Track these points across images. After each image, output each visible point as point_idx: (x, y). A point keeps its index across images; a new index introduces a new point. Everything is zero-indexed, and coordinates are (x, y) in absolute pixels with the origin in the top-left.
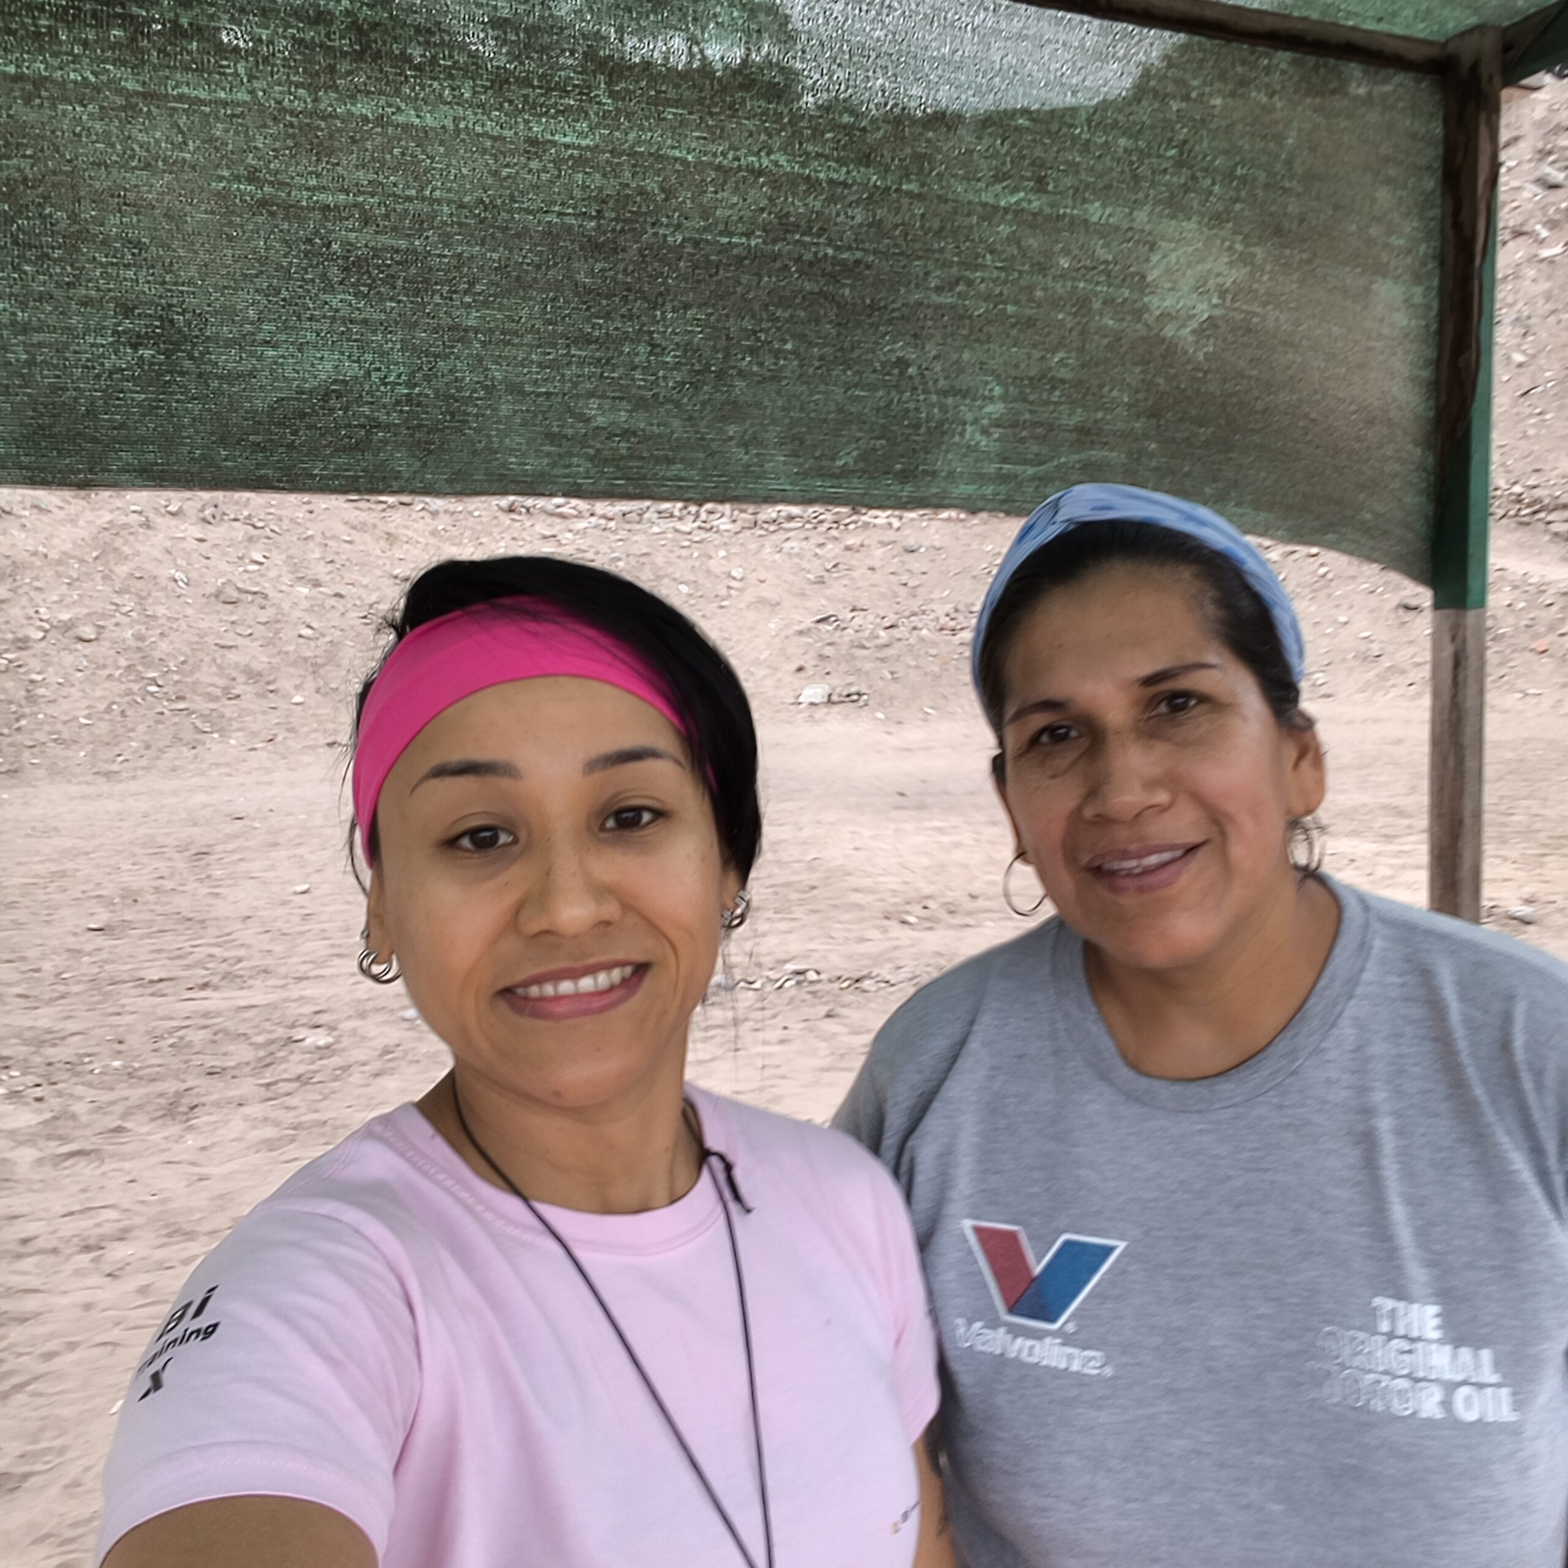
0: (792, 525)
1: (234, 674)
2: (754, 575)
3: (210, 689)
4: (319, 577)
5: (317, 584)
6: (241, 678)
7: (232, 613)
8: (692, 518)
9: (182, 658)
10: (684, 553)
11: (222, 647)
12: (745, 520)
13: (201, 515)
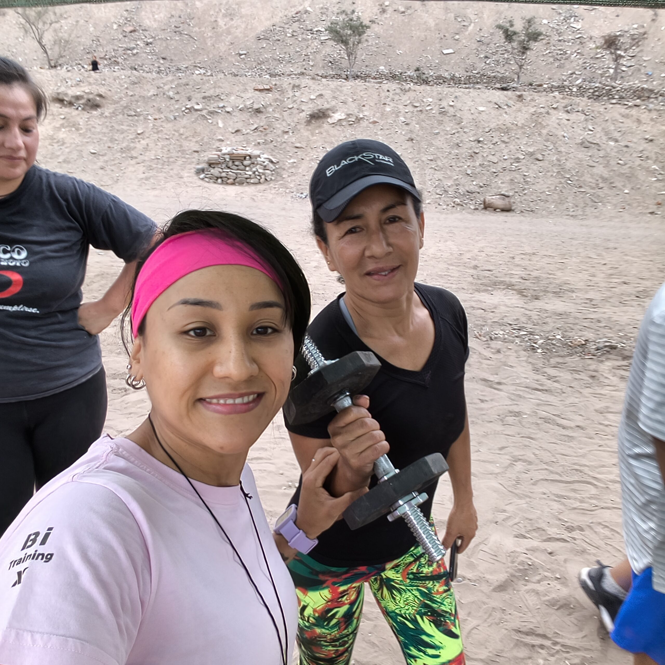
1: (597, 178)
3: (590, 184)
4: (617, 138)
5: (616, 141)
6: (600, 181)
7: (588, 152)
9: (577, 170)
11: (590, 166)
13: (566, 109)
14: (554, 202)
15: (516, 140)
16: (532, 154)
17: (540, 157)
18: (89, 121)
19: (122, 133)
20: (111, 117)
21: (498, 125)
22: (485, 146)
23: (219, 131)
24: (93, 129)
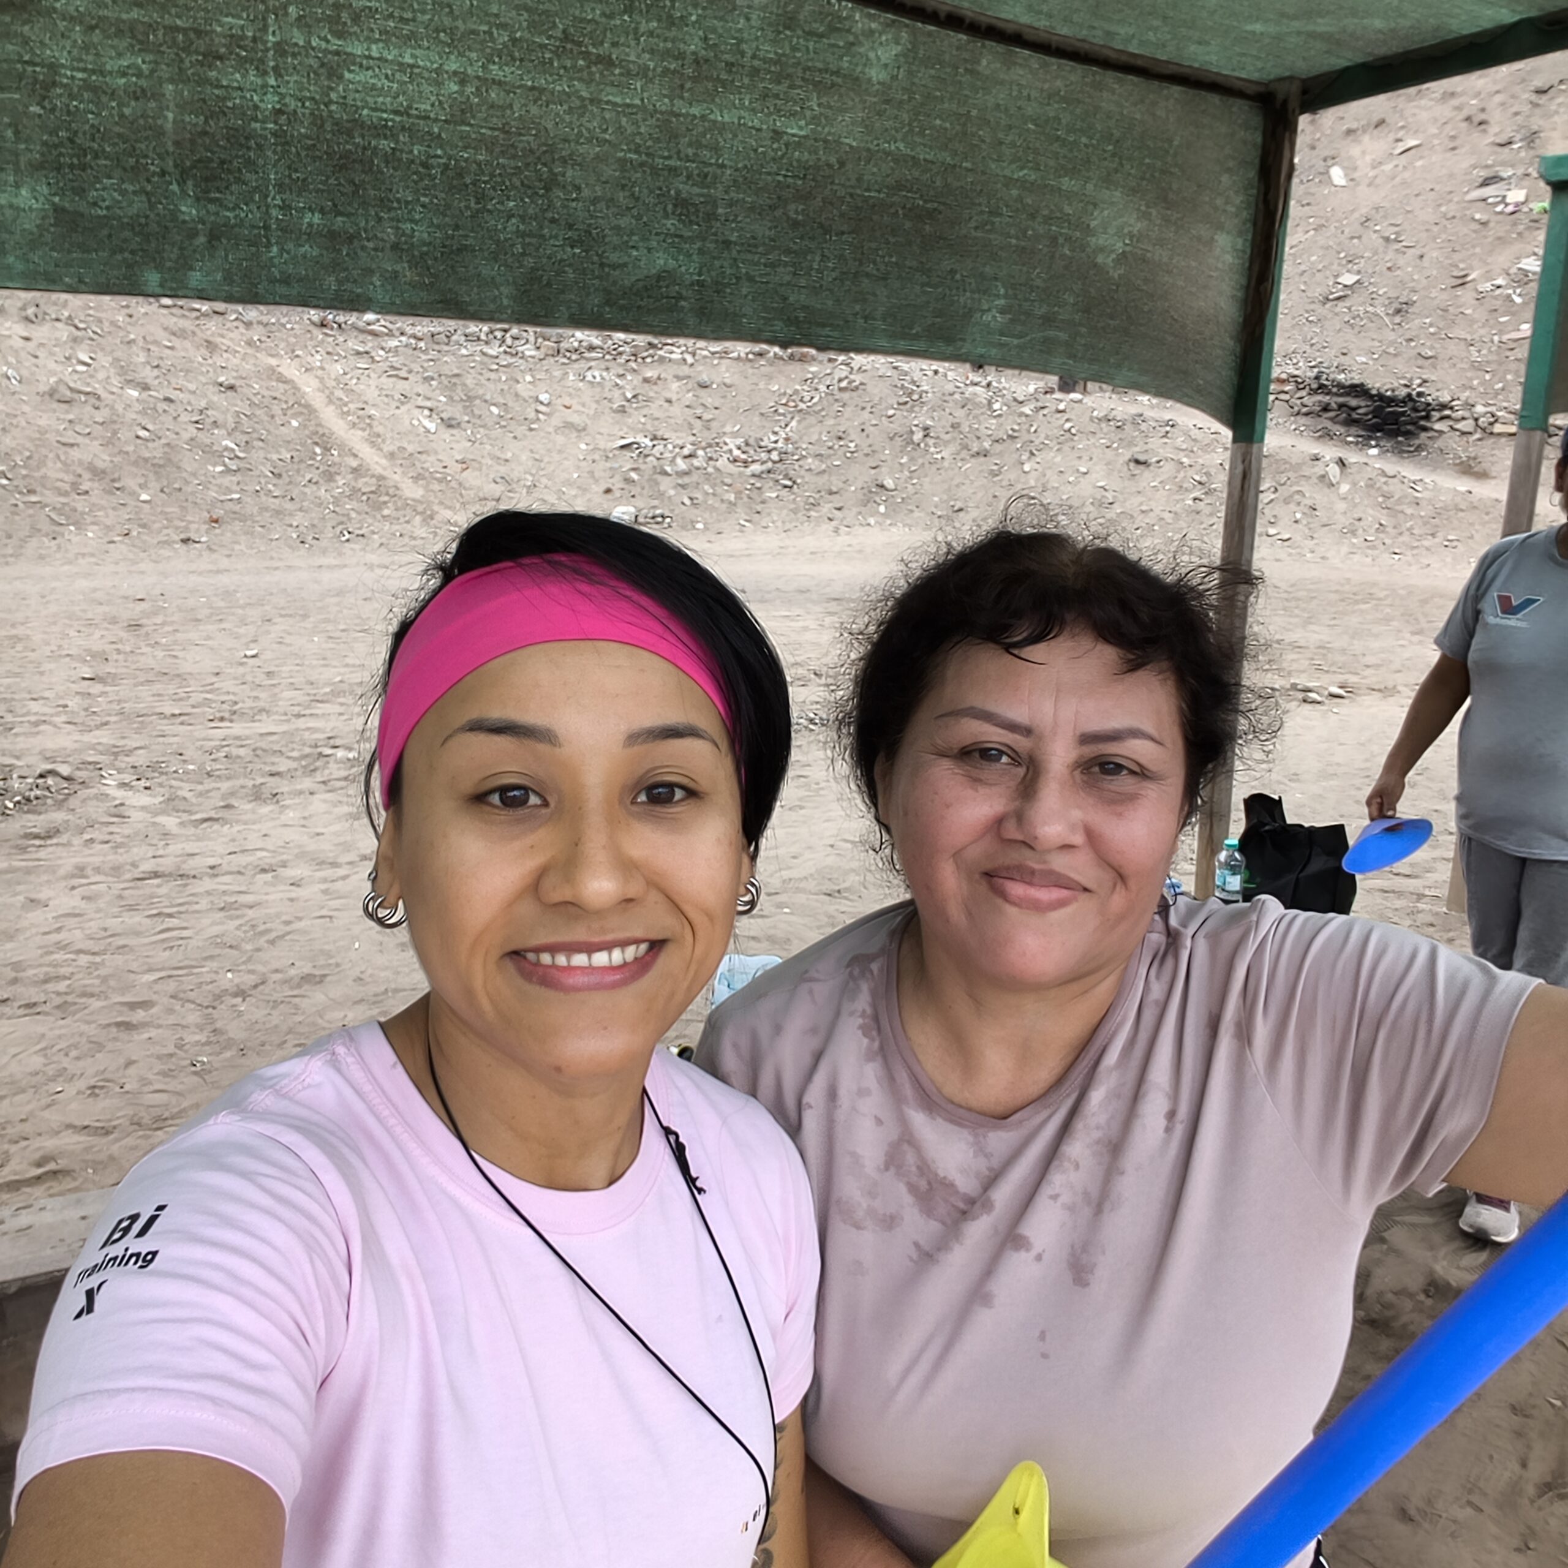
0: (593, 355)
1: (79, 471)
2: (559, 401)
3: (59, 484)
4: (148, 381)
5: (146, 387)
6: (86, 475)
7: (67, 412)
8: (498, 343)
9: (28, 454)
10: (493, 375)
11: (64, 444)
12: (548, 348)
13: (24, 314)
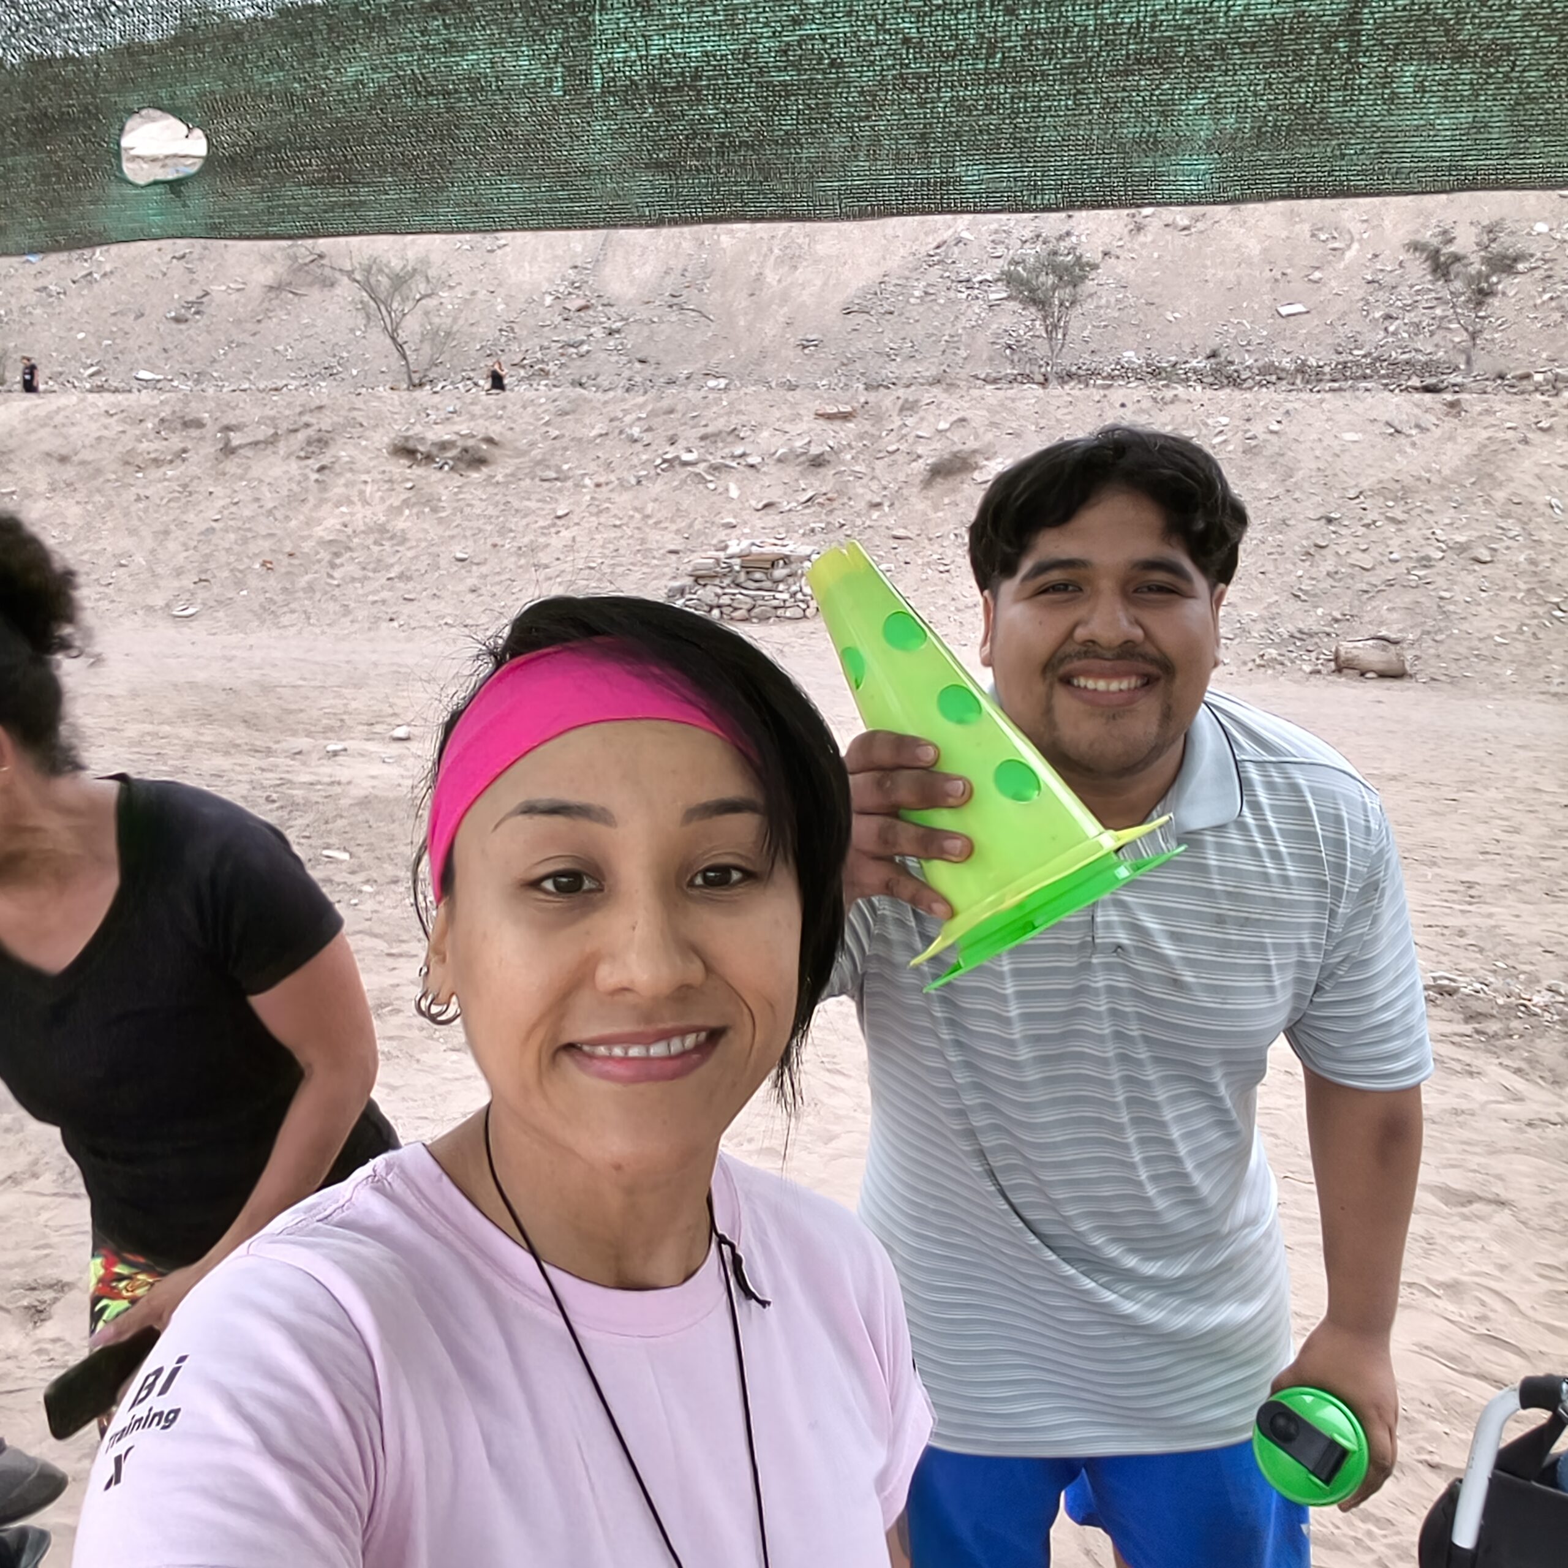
14: (1513, 662)
15: (1425, 516)
16: (1463, 548)
17: (1485, 555)
18: (460, 492)
19: (526, 516)
20: (506, 484)
21: (1380, 482)
22: (1343, 531)
23: (729, 506)
24: (467, 510)
